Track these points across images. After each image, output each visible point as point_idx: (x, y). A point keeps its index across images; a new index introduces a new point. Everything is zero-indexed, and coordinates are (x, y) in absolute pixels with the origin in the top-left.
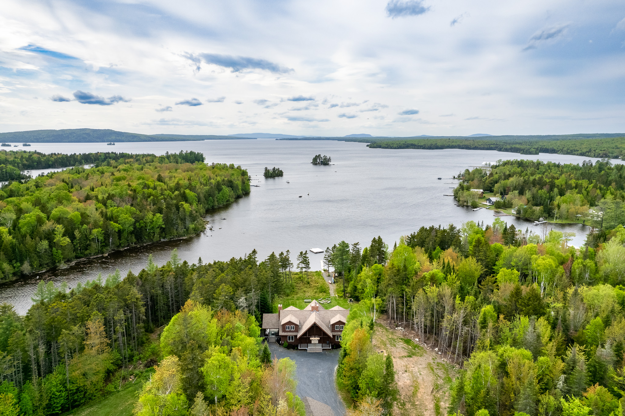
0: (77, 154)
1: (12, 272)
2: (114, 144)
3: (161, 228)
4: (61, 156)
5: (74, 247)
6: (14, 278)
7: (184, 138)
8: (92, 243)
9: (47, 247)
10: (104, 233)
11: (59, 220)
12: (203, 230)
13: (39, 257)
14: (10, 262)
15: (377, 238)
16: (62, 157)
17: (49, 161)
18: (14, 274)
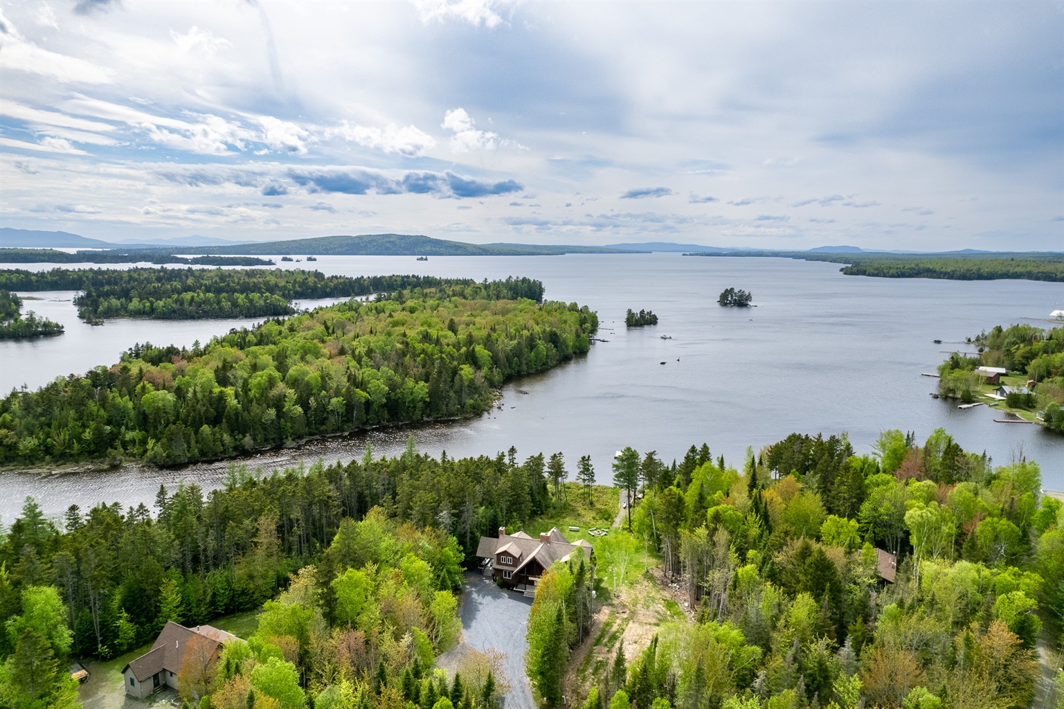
0: (365, 277)
1: (232, 445)
2: (426, 259)
3: (425, 402)
4: (342, 280)
5: (308, 420)
6: (235, 454)
7: (533, 250)
8: (330, 416)
9: (274, 417)
10: (345, 404)
11: (294, 383)
12: (487, 408)
13: (265, 429)
14: (232, 434)
15: (699, 448)
16: (344, 282)
17: (327, 287)
18: (235, 448)
